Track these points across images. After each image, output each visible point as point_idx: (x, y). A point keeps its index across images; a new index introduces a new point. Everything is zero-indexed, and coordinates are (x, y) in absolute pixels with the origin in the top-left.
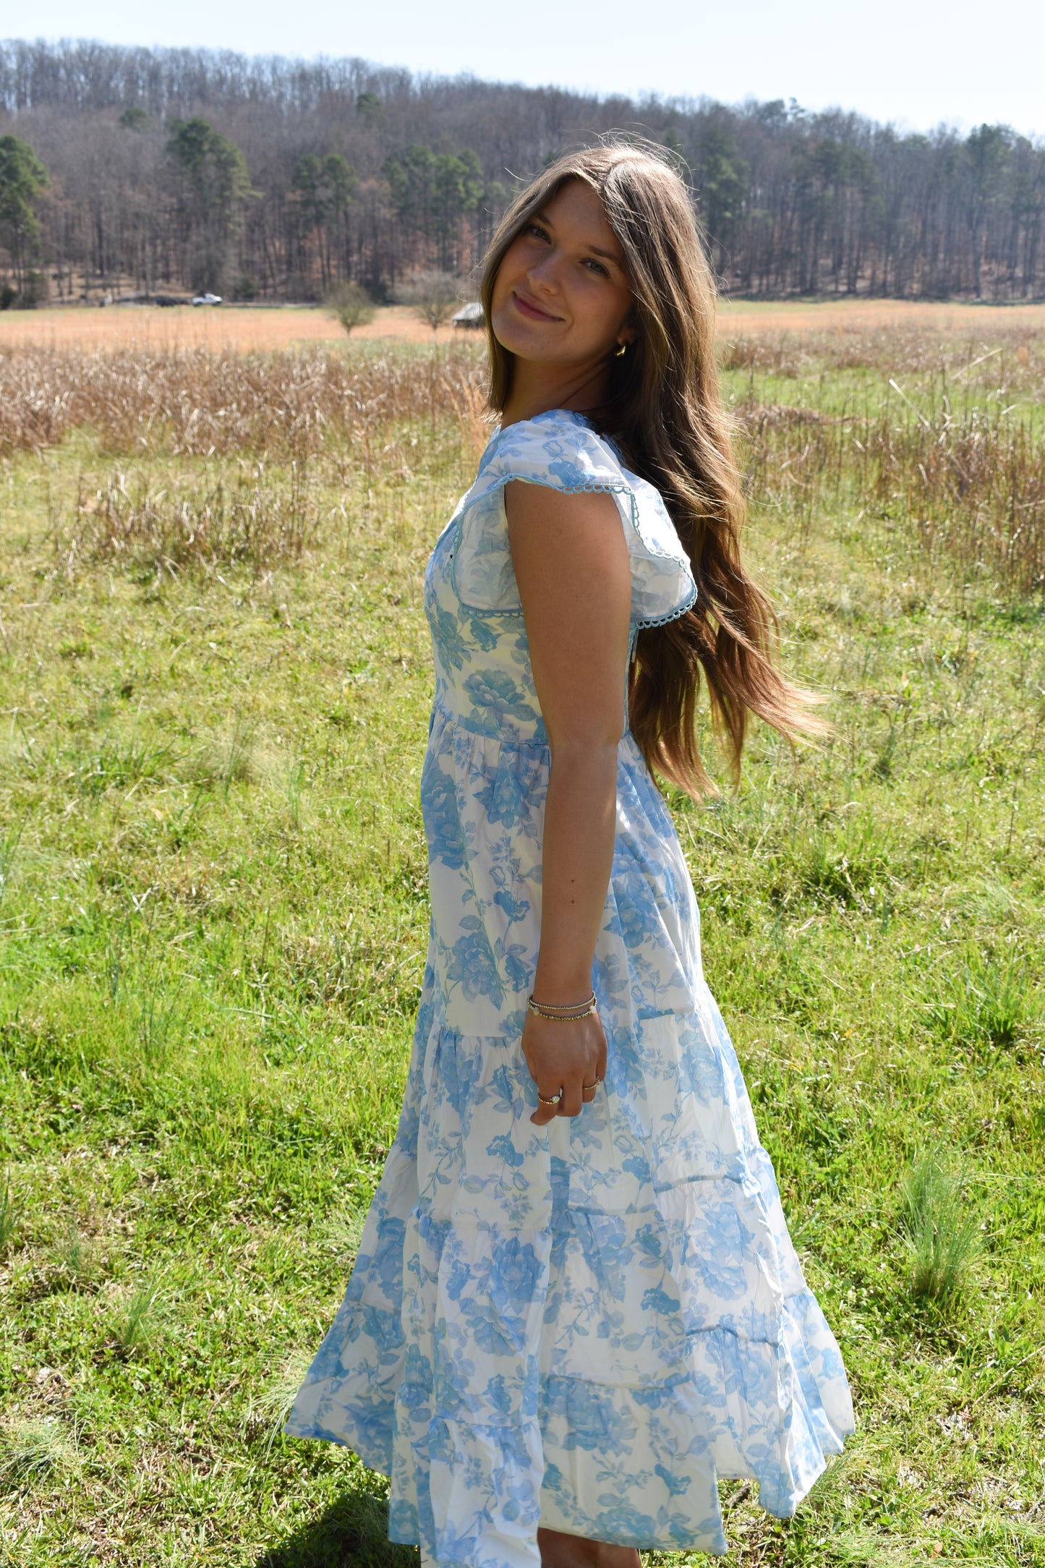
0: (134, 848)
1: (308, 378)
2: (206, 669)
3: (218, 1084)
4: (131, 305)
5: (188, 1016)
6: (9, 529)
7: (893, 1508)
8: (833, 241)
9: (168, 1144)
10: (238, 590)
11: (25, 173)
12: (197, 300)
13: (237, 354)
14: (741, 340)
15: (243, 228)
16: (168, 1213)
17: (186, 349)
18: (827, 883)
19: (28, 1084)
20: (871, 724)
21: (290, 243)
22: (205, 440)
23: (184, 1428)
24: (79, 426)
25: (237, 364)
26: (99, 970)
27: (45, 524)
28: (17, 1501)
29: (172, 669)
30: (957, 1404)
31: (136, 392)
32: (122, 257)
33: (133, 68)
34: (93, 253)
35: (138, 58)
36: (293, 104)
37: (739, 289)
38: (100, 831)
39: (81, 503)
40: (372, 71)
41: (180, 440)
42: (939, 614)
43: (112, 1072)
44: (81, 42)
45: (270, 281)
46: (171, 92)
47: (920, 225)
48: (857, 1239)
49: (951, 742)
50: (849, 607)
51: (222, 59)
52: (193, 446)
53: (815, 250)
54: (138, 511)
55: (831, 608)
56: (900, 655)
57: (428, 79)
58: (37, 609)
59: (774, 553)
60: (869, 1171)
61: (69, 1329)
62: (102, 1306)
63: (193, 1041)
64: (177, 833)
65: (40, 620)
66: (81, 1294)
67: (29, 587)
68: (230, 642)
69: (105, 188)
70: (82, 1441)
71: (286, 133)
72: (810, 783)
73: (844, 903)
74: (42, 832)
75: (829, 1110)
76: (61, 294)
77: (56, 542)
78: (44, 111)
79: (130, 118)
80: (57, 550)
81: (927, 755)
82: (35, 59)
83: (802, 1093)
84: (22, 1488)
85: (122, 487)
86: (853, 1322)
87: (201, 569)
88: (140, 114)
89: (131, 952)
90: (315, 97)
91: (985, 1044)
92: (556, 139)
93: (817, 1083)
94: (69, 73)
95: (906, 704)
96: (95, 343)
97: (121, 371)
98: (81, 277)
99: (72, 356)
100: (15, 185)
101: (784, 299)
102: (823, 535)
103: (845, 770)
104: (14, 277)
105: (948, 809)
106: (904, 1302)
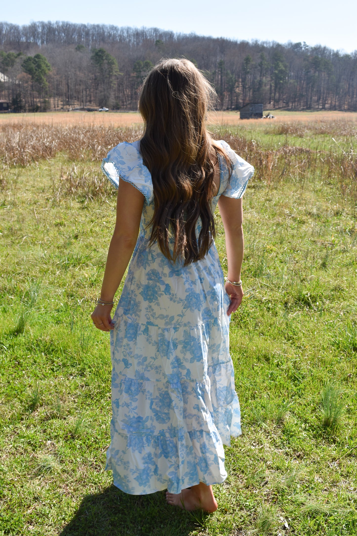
0: (78, 286)
1: (137, 136)
2: (102, 230)
3: (104, 358)
4: (78, 111)
5: (95, 337)
6: (38, 185)
7: (312, 488)
8: (318, 91)
9: (88, 376)
10: (113, 205)
11: (43, 66)
12: (100, 109)
13: (113, 128)
14: (284, 124)
15: (116, 85)
16: (88, 396)
17: (97, 125)
18: (303, 301)
19: (44, 357)
20: (321, 251)
21: (132, 90)
22: (103, 156)
23: (92, 459)
24: (61, 151)
25: (114, 131)
26: (67, 323)
27: (49, 183)
28: (40, 479)
29: (91, 230)
30: (334, 459)
31: (80, 140)
32: (75, 95)
33: (80, 31)
34: (66, 94)
35: (82, 28)
36: (134, 43)
37: (285, 107)
38: (68, 280)
39: (61, 176)
40: (161, 33)
41: (94, 156)
42: (346, 216)
43: (71, 354)
44: (63, 22)
45: (125, 103)
46: (93, 39)
47: (348, 85)
48: (306, 409)
49: (347, 257)
50: (316, 213)
51: (110, 28)
52: (99, 158)
53: (311, 94)
54: (80, 179)
55: (310, 214)
56: (332, 229)
57: (179, 35)
58: (47, 211)
59: (291, 195)
60: (311, 389)
61: (57, 429)
62: (67, 423)
63: (97, 345)
64: (92, 281)
65: (48, 214)
66: (61, 419)
67: (44, 204)
68: (110, 222)
69: (70, 71)
70: (60, 462)
71: (131, 53)
72: (299, 269)
73: (308, 307)
74: (49, 280)
75: (299, 370)
76: (55, 107)
77: (53, 189)
78: (50, 46)
79: (79, 48)
80: (54, 191)
81: (339, 261)
82: (48, 28)
83: (290, 364)
84: (42, 475)
85: (75, 171)
86: (303, 434)
87: (101, 198)
88: (82, 47)
89: (77, 318)
90: (141, 41)
91: (351, 351)
92: (223, 56)
93: (296, 361)
94: (59, 33)
95: (332, 245)
96: (66, 124)
97: (75, 132)
98: (61, 101)
99: (59, 128)
100: (40, 70)
101: (300, 111)
102: (309, 190)
103: (311, 266)
104: (39, 101)
105: (345, 278)
106: (320, 428)
